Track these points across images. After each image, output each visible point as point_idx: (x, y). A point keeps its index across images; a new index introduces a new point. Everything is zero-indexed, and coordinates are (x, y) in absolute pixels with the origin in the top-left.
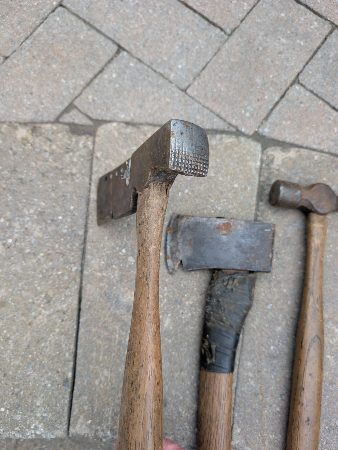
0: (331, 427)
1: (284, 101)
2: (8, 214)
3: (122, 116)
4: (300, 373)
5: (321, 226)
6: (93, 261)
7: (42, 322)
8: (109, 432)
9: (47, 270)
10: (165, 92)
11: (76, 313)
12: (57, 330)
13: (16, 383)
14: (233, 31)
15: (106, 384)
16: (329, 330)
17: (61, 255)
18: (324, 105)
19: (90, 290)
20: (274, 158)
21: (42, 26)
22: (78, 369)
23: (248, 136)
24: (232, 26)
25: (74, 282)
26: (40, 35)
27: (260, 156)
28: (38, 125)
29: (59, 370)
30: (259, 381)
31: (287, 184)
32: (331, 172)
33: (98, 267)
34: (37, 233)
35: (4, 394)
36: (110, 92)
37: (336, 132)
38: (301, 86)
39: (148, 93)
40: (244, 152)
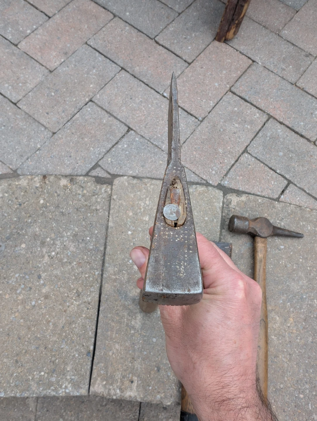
0: (277, 389)
1: (237, 164)
2: (53, 235)
3: (131, 172)
5: (263, 245)
6: (110, 268)
7: (73, 310)
8: (118, 391)
9: (78, 274)
10: (159, 157)
11: (97, 304)
12: (84, 316)
13: (53, 354)
14: (204, 119)
15: (117, 355)
16: (272, 318)
17: (88, 264)
18: (264, 167)
19: (107, 287)
20: (231, 201)
21: (78, 114)
22: (97, 343)
23: (214, 187)
24: (203, 116)
25: (96, 282)
26: (77, 119)
27: (222, 199)
28: (75, 177)
29: (84, 344)
31: (239, 218)
32: (270, 210)
33: (113, 272)
35: (44, 362)
36: (122, 157)
37: (273, 184)
38: (248, 155)
39: (148, 158)
40: (212, 196)
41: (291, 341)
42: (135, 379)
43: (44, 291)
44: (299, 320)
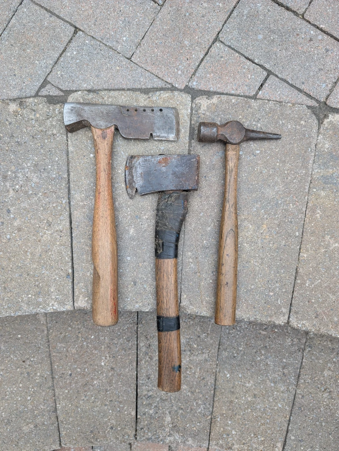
0: (247, 290)
1: (208, 58)
2: (13, 168)
3: (85, 86)
5: (235, 153)
6: (76, 195)
7: (47, 239)
9: (46, 204)
10: (115, 62)
11: (69, 231)
12: (58, 243)
13: (36, 279)
16: (245, 226)
17: (54, 193)
18: (240, 57)
19: (76, 214)
20: (201, 105)
21: (14, 18)
22: (75, 267)
23: (181, 90)
25: (65, 210)
27: (190, 105)
29: (63, 268)
30: (197, 264)
31: (206, 125)
32: (245, 110)
33: (80, 199)
34: (35, 180)
35: (30, 286)
36: (73, 67)
37: (249, 78)
38: (221, 43)
39: (102, 64)
40: (178, 103)
41: (264, 247)
43: (15, 224)
44: (273, 225)
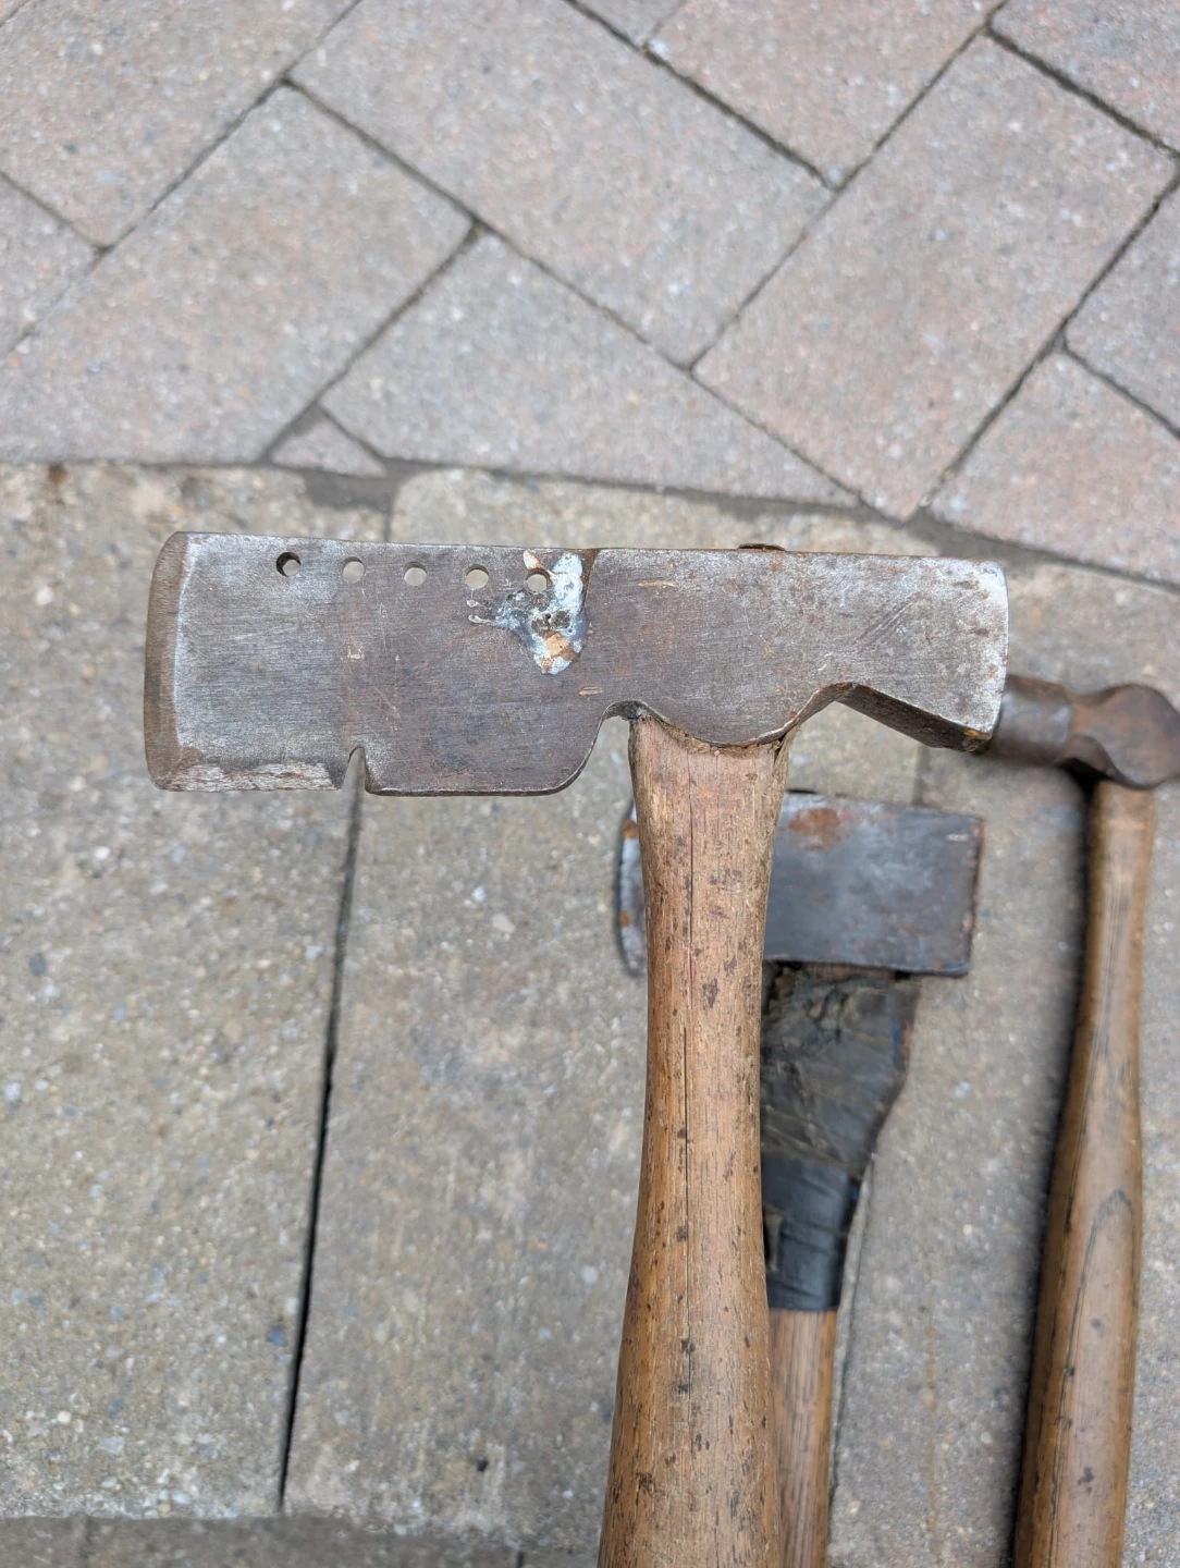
0: (1163, 1503)
1: (1016, 410)
2: (98, 764)
3: (482, 449)
4: (1061, 1316)
5: (1137, 826)
6: (377, 928)
7: (202, 1128)
8: (416, 1504)
9: (223, 955)
10: (624, 374)
11: (315, 1099)
12: (252, 1155)
13: (112, 1329)
14: (851, 175)
15: (410, 1339)
16: (1159, 1174)
17: (272, 905)
18: (1149, 427)
19: (363, 1022)
21: (222, 149)
22: (319, 1286)
23: (894, 523)
24: (848, 159)
25: (310, 995)
26: (217, 176)
28: (204, 473)
29: (256, 1288)
30: (925, 1343)
32: (1170, 645)
33: (390, 947)
34: (192, 831)
35: (71, 1365)
36: (441, 369)
38: (1072, 362)
39: (566, 375)
42: (496, 1450)
43: (60, 1033)
